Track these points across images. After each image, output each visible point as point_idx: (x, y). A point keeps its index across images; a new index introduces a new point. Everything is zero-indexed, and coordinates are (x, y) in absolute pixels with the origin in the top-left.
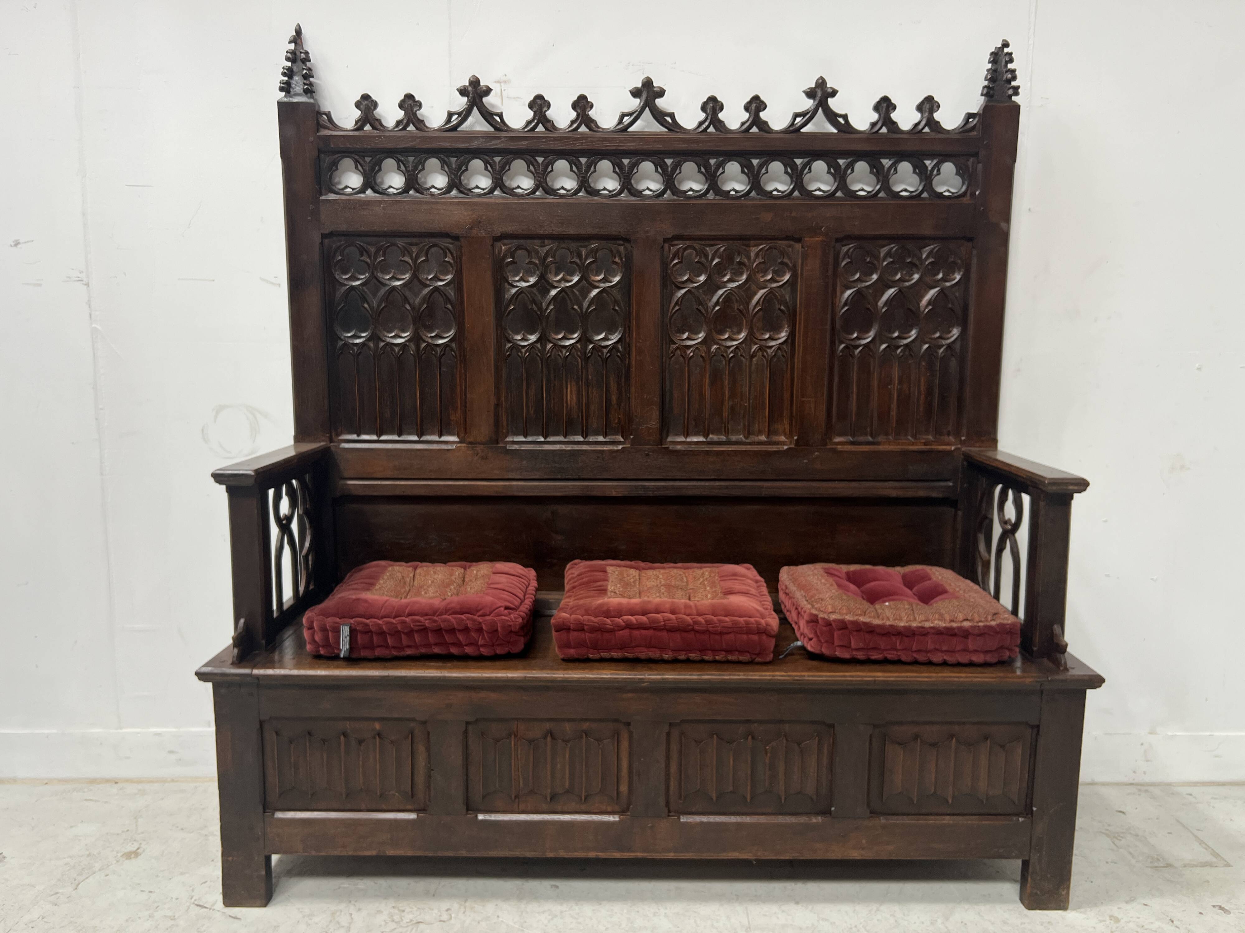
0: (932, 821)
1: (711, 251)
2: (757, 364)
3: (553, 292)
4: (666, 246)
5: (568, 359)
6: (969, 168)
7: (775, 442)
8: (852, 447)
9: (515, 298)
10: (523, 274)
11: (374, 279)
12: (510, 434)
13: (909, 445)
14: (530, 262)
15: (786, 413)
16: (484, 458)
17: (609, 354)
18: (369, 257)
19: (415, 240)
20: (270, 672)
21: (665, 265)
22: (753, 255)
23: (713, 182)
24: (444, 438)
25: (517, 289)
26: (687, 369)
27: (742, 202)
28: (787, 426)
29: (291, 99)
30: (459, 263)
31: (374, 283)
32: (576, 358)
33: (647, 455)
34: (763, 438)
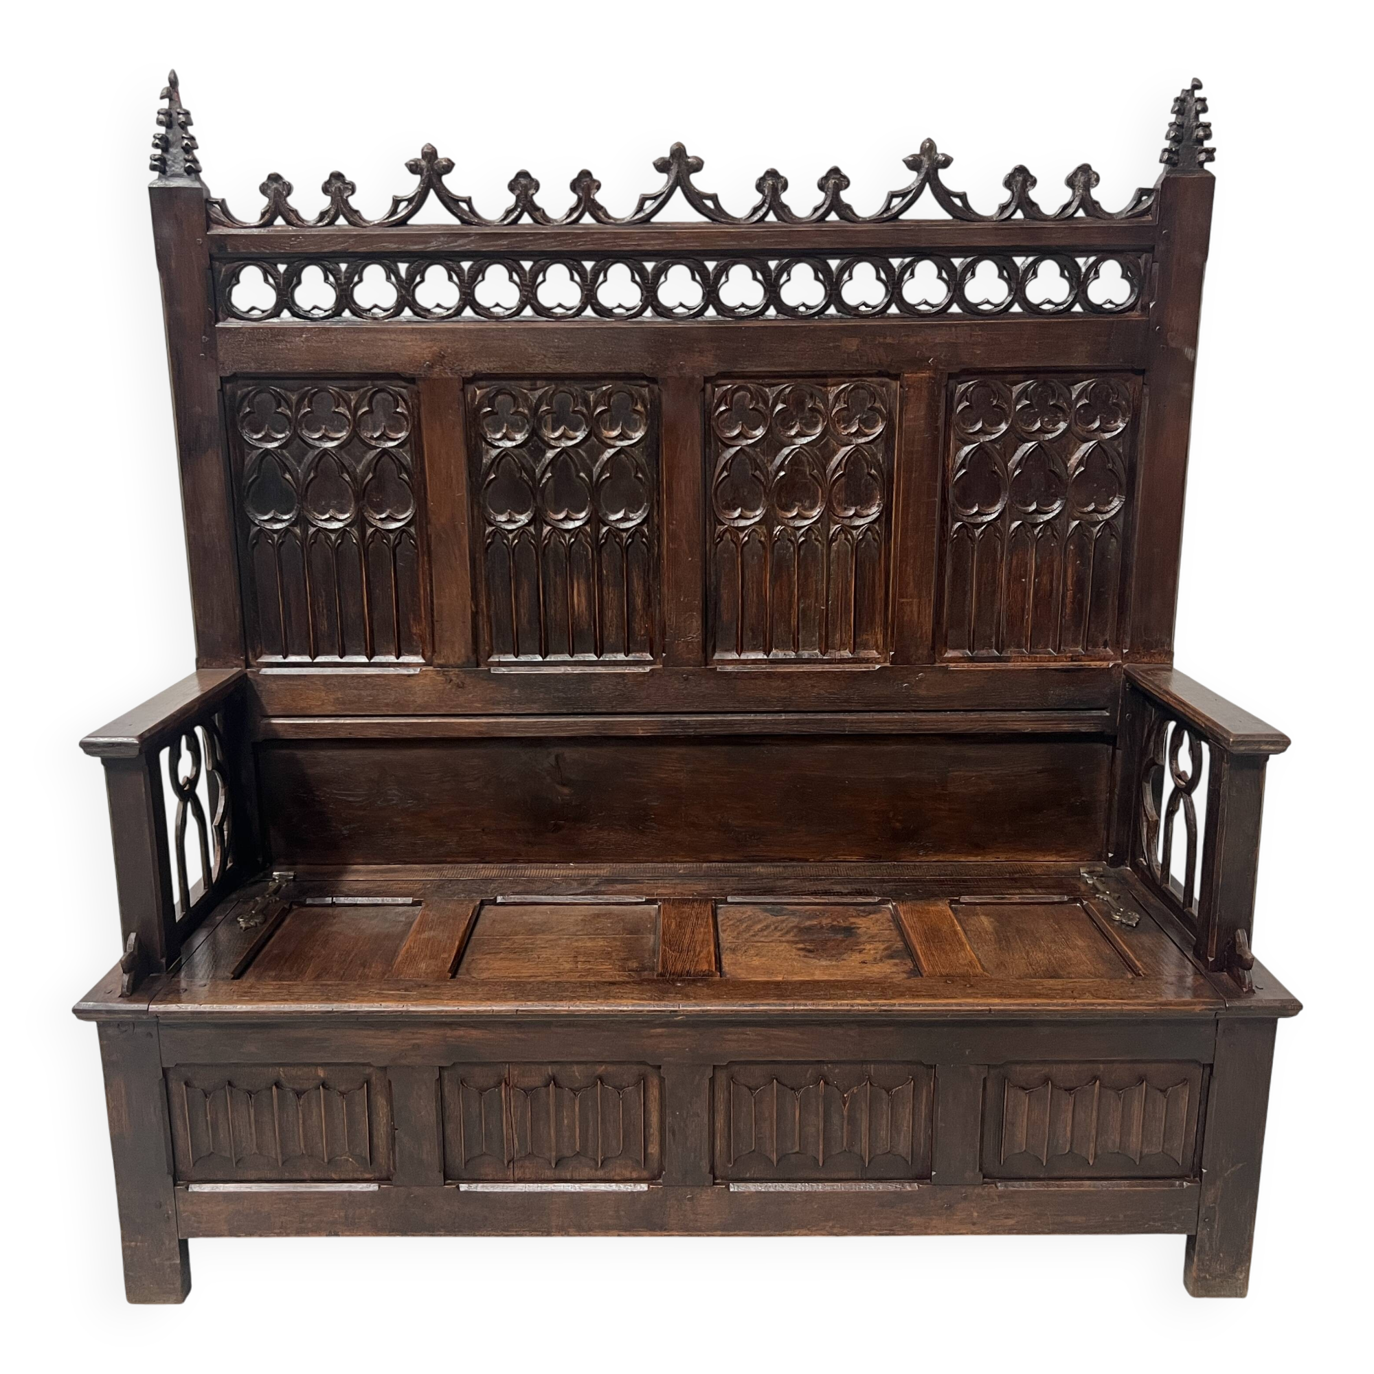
0: (1067, 1187)
1: (772, 394)
2: (838, 551)
3: (550, 454)
4: (709, 386)
5: (574, 547)
6: (1140, 268)
7: (864, 659)
8: (971, 664)
9: (496, 463)
10: (507, 429)
11: (298, 439)
12: (495, 652)
13: (1049, 661)
14: (516, 413)
15: (878, 619)
16: (461, 686)
17: (630, 540)
18: (290, 408)
19: (353, 384)
20: (173, 1007)
21: (707, 414)
22: (831, 397)
23: (773, 295)
24: (404, 659)
25: (499, 450)
26: (740, 559)
27: (816, 324)
28: (880, 637)
29: (167, 183)
30: (416, 416)
31: (297, 444)
32: (584, 546)
33: (686, 679)
34: (846, 654)
